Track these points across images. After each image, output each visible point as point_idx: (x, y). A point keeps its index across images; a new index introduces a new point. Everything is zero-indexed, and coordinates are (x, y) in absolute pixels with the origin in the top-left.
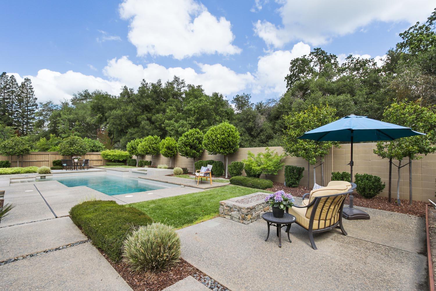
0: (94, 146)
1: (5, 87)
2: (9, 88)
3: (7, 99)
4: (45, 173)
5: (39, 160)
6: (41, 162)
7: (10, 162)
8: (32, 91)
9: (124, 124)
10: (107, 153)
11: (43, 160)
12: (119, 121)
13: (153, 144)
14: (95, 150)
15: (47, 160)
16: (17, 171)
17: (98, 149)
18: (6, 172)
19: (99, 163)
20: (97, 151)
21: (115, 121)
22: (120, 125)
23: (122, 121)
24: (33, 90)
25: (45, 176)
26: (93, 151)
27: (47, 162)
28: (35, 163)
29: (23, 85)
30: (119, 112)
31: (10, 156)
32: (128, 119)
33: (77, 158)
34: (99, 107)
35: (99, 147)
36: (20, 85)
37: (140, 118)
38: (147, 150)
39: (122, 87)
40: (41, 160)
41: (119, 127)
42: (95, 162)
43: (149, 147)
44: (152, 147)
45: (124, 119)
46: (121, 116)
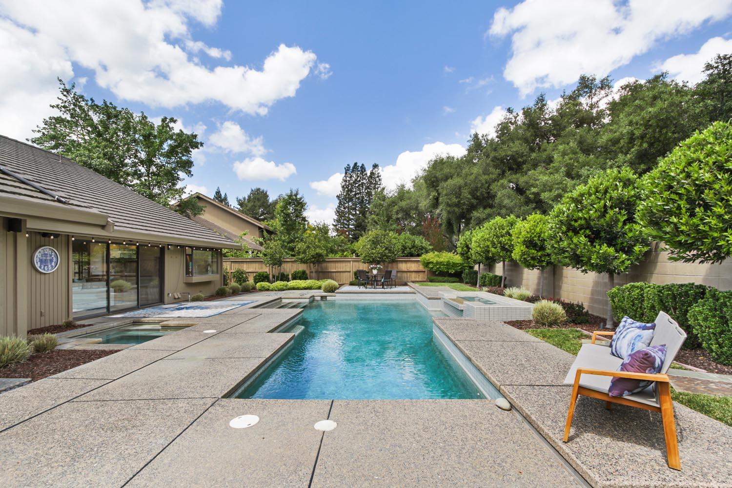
0: (413, 247)
1: (356, 180)
2: (360, 181)
3: (358, 194)
4: (330, 292)
5: (339, 270)
6: (342, 274)
7: (308, 272)
8: (380, 180)
9: (464, 202)
10: (427, 258)
11: (344, 270)
12: (457, 197)
13: (502, 236)
14: (413, 253)
15: (348, 270)
16: (310, 285)
17: (420, 252)
18: (299, 286)
19: (421, 277)
20: (419, 255)
21: (450, 199)
22: (458, 205)
23: (461, 197)
24: (381, 178)
25: (326, 297)
26: (412, 255)
27: (349, 273)
28: (334, 274)
29: (372, 173)
30: (456, 181)
31: (309, 264)
32: (473, 193)
33: (376, 268)
34: (433, 179)
35: (422, 248)
36: (369, 174)
37: (494, 187)
38: (488, 252)
39: (471, 136)
40: (341, 270)
41: (456, 209)
42: (413, 275)
43: (493, 244)
44: (500, 243)
45: (466, 193)
46: (460, 188)
